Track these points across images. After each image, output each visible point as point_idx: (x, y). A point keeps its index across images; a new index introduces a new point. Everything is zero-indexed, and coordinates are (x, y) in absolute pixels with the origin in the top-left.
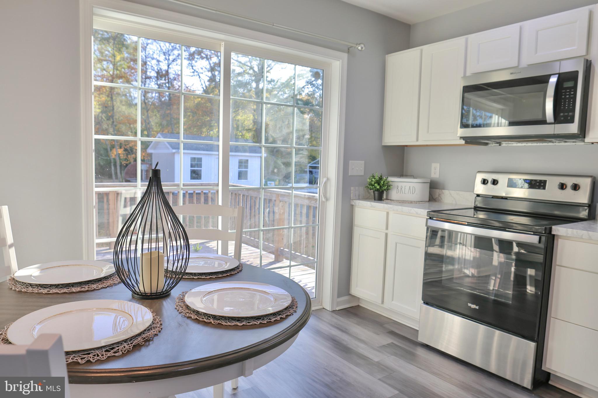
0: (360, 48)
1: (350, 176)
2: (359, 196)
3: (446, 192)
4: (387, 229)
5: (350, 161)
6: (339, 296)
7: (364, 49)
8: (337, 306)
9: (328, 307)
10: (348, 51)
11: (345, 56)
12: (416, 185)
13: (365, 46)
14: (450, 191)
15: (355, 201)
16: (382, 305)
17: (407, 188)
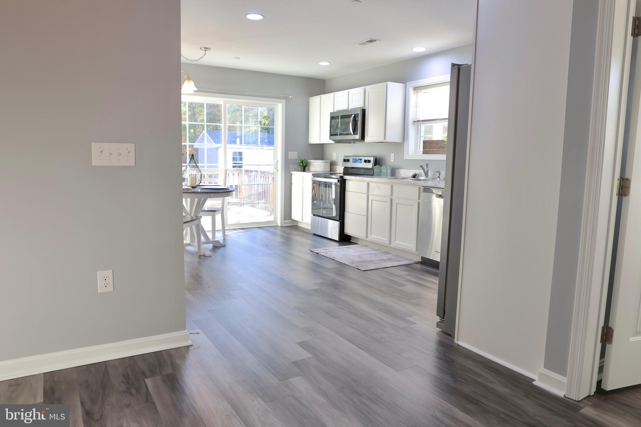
0: (291, 97)
1: (289, 159)
2: (295, 169)
3: (338, 167)
4: (303, 184)
5: (289, 152)
6: (285, 219)
7: (293, 97)
8: (284, 224)
9: (279, 224)
10: (286, 98)
11: (284, 101)
12: (321, 163)
13: (293, 96)
14: (339, 166)
15: (293, 172)
16: (302, 221)
17: (317, 165)
